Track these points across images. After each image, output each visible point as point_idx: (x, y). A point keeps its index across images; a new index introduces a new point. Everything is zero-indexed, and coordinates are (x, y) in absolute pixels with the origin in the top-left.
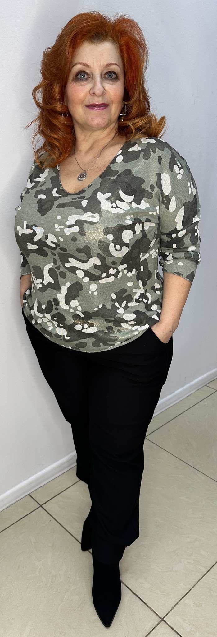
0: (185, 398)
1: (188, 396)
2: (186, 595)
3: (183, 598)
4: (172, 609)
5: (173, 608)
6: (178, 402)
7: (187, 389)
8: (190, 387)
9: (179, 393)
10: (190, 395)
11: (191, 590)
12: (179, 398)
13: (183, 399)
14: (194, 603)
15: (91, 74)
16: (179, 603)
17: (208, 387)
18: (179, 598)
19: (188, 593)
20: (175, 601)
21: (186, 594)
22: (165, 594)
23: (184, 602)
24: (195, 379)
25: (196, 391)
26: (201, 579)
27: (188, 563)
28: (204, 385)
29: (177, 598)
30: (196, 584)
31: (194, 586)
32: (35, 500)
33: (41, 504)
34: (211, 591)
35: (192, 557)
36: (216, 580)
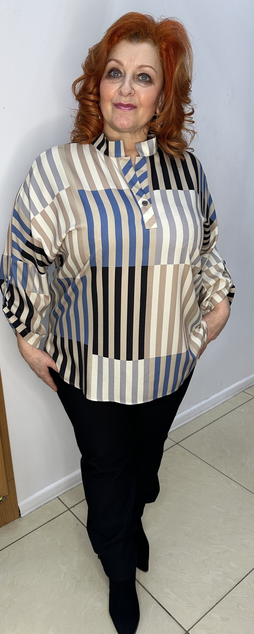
0: (221, 404)
1: (224, 402)
4: (198, 621)
6: (213, 408)
7: (223, 394)
8: (227, 393)
9: (214, 399)
12: (214, 404)
15: (123, 73)
17: (245, 393)
18: (206, 611)
19: (215, 606)
22: (191, 606)
24: (231, 385)
25: (233, 397)
26: (229, 592)
27: (217, 574)
28: (241, 391)
29: (203, 611)
30: (224, 597)
31: (222, 599)
32: (63, 503)
33: (69, 508)
34: (240, 606)
35: (221, 568)
36: (245, 594)
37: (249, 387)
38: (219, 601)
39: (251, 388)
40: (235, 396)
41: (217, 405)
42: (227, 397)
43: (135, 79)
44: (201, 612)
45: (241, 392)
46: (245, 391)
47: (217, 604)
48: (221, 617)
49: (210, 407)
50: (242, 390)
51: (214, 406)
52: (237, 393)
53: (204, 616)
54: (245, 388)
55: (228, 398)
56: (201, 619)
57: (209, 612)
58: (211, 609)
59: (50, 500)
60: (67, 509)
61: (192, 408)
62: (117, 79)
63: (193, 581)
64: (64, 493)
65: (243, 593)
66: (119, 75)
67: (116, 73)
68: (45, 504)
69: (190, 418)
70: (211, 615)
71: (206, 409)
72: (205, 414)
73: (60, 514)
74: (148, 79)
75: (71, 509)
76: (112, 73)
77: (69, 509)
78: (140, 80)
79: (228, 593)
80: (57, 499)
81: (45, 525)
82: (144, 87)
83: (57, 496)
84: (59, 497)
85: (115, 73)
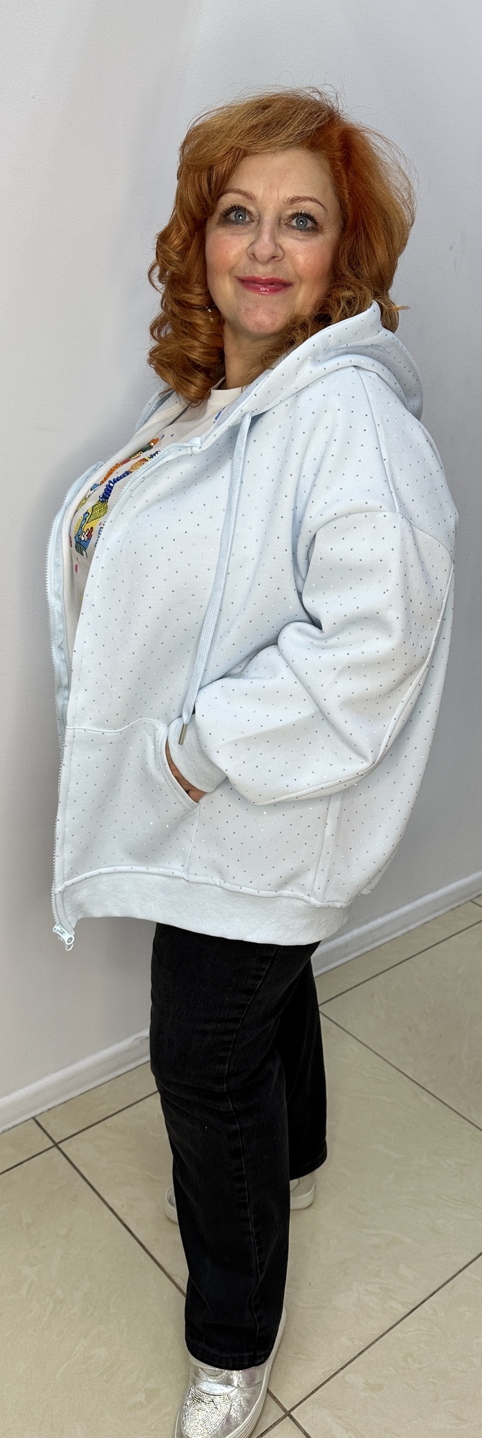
0: (421, 926)
1: (428, 922)
2: (349, 1363)
3: (342, 1369)
4: (313, 1392)
5: (316, 1390)
6: (403, 935)
7: (425, 905)
8: (435, 901)
9: (406, 914)
10: (433, 919)
11: (363, 1351)
12: (405, 926)
13: (414, 929)
14: (367, 1383)
15: (257, 214)
16: (332, 1380)
17: (477, 904)
18: (334, 1368)
19: (355, 1358)
20: (323, 1374)
21: (352, 1360)
22: (304, 1357)
23: (343, 1377)
24: (447, 884)
25: (445, 913)
26: (390, 1329)
27: (367, 1291)
28: (466, 900)
29: (329, 1368)
30: (377, 1340)
31: (373, 1343)
32: (44, 1131)
33: (57, 1141)
34: (409, 1359)
35: (377, 1279)
36: (425, 1334)
38: (366, 1349)
40: (453, 909)
42: (435, 911)
43: (282, 224)
44: (323, 1371)
45: (466, 903)
46: (476, 901)
47: (360, 1354)
48: (367, 1381)
49: (396, 931)
50: (470, 898)
51: (404, 931)
52: (457, 904)
53: (328, 1380)
54: (476, 895)
55: (436, 915)
57: (342, 1371)
58: (346, 1365)
60: (52, 1144)
62: (244, 227)
63: (313, 1303)
64: (49, 1110)
65: (418, 1332)
66: (247, 219)
67: (240, 217)
69: (348, 954)
70: (347, 1376)
71: (387, 936)
72: (383, 947)
73: (33, 1155)
74: (310, 224)
75: (60, 1145)
76: (232, 216)
77: (56, 1145)
78: (294, 227)
79: (388, 1331)
80: (32, 1121)
82: (302, 240)
83: (33, 1115)
84: (38, 1118)
85: (237, 215)
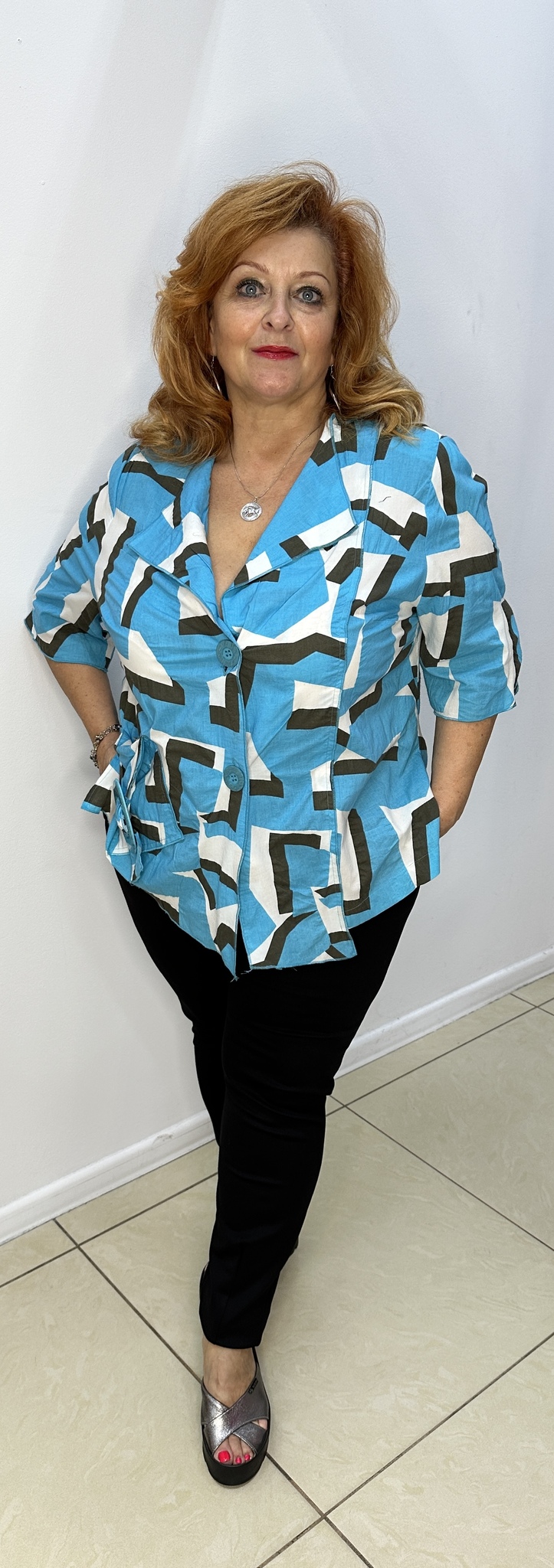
0: (458, 1019)
1: (465, 1016)
2: (388, 1465)
3: (380, 1472)
4: (350, 1495)
5: (353, 1493)
8: (470, 996)
10: (471, 1013)
11: (401, 1455)
14: (405, 1487)
15: (269, 287)
17: (517, 996)
18: (372, 1471)
19: (393, 1461)
20: (360, 1477)
23: (381, 1480)
25: (483, 1006)
26: (430, 1432)
27: (405, 1393)
28: (506, 992)
29: (366, 1471)
30: (416, 1443)
31: (411, 1447)
32: (66, 1232)
33: (79, 1243)
34: (451, 1463)
35: (416, 1382)
36: (466, 1437)
37: (525, 986)
38: (405, 1452)
39: (529, 986)
40: (491, 1003)
41: (446, 1022)
42: (472, 1005)
43: (292, 297)
44: (361, 1473)
45: (506, 995)
46: (516, 993)
47: (399, 1457)
48: (406, 1484)
49: (430, 1026)
50: (509, 991)
51: (440, 1025)
52: (495, 997)
53: (366, 1483)
54: (517, 987)
55: (474, 1008)
56: (359, 1488)
57: (380, 1475)
58: (384, 1468)
59: (36, 1224)
60: (75, 1246)
61: (387, 1027)
62: (255, 300)
63: (348, 1406)
64: (70, 1211)
65: (460, 1435)
66: (258, 291)
67: (251, 289)
68: (24, 1233)
69: (379, 1050)
70: (384, 1480)
71: (420, 1031)
72: (417, 1042)
73: (55, 1256)
74: (315, 297)
75: (81, 1247)
76: (244, 290)
77: (78, 1247)
78: (301, 301)
79: (427, 1435)
80: (53, 1222)
81: (18, 1280)
82: (309, 313)
83: (53, 1216)
84: (57, 1219)
85: (249, 288)
